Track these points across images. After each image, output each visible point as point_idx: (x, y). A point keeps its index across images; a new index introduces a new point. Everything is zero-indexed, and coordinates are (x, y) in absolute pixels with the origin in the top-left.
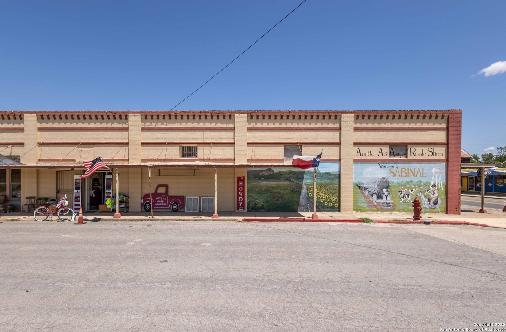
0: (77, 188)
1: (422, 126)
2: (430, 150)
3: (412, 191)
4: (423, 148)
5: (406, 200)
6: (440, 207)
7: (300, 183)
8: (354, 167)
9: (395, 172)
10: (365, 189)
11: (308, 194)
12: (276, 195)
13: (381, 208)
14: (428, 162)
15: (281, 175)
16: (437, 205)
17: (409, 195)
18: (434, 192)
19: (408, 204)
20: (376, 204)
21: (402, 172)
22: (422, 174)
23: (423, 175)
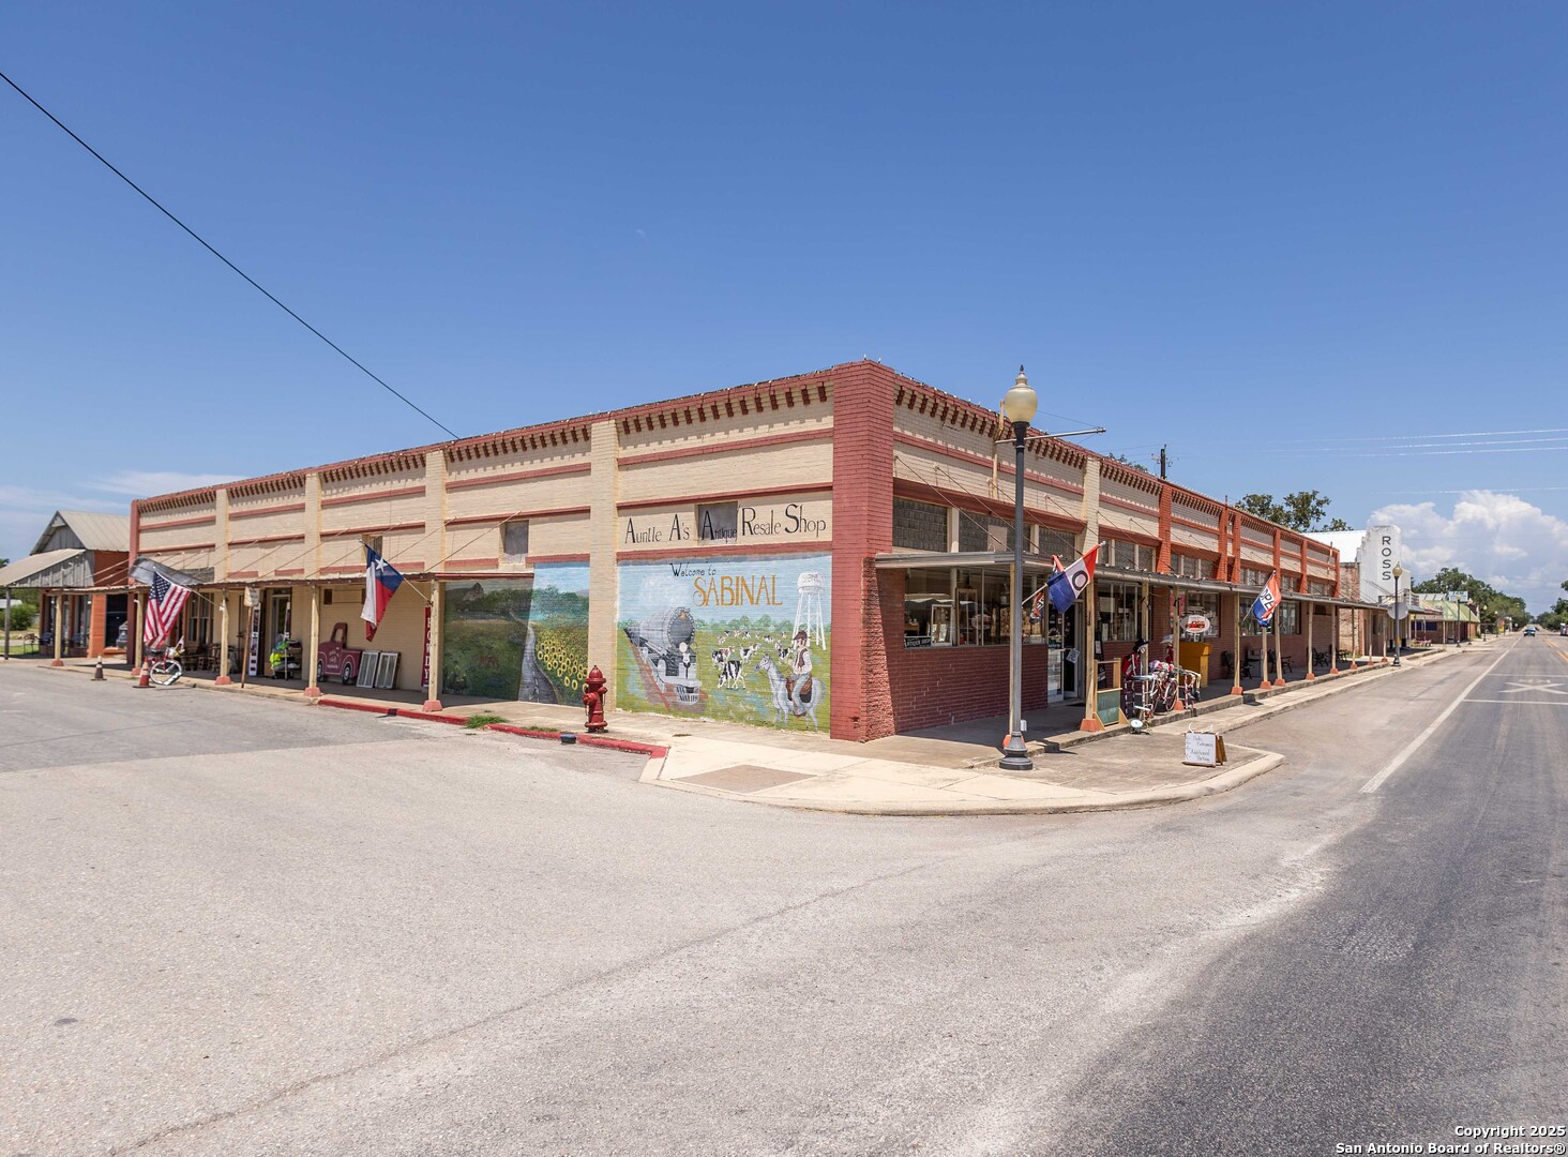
0: (255, 630)
1: (771, 435)
2: (793, 511)
3: (746, 651)
4: (776, 508)
5: (732, 682)
6: (817, 712)
7: (523, 622)
8: (618, 577)
9: (706, 589)
10: (642, 643)
11: (536, 653)
12: (486, 653)
13: (675, 704)
14: (786, 555)
15: (495, 600)
16: (808, 705)
17: (738, 665)
18: (801, 658)
19: (736, 694)
20: (663, 689)
21: (723, 588)
22: (771, 596)
23: (773, 598)
